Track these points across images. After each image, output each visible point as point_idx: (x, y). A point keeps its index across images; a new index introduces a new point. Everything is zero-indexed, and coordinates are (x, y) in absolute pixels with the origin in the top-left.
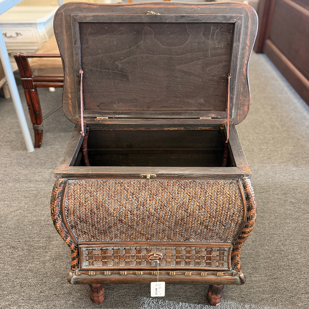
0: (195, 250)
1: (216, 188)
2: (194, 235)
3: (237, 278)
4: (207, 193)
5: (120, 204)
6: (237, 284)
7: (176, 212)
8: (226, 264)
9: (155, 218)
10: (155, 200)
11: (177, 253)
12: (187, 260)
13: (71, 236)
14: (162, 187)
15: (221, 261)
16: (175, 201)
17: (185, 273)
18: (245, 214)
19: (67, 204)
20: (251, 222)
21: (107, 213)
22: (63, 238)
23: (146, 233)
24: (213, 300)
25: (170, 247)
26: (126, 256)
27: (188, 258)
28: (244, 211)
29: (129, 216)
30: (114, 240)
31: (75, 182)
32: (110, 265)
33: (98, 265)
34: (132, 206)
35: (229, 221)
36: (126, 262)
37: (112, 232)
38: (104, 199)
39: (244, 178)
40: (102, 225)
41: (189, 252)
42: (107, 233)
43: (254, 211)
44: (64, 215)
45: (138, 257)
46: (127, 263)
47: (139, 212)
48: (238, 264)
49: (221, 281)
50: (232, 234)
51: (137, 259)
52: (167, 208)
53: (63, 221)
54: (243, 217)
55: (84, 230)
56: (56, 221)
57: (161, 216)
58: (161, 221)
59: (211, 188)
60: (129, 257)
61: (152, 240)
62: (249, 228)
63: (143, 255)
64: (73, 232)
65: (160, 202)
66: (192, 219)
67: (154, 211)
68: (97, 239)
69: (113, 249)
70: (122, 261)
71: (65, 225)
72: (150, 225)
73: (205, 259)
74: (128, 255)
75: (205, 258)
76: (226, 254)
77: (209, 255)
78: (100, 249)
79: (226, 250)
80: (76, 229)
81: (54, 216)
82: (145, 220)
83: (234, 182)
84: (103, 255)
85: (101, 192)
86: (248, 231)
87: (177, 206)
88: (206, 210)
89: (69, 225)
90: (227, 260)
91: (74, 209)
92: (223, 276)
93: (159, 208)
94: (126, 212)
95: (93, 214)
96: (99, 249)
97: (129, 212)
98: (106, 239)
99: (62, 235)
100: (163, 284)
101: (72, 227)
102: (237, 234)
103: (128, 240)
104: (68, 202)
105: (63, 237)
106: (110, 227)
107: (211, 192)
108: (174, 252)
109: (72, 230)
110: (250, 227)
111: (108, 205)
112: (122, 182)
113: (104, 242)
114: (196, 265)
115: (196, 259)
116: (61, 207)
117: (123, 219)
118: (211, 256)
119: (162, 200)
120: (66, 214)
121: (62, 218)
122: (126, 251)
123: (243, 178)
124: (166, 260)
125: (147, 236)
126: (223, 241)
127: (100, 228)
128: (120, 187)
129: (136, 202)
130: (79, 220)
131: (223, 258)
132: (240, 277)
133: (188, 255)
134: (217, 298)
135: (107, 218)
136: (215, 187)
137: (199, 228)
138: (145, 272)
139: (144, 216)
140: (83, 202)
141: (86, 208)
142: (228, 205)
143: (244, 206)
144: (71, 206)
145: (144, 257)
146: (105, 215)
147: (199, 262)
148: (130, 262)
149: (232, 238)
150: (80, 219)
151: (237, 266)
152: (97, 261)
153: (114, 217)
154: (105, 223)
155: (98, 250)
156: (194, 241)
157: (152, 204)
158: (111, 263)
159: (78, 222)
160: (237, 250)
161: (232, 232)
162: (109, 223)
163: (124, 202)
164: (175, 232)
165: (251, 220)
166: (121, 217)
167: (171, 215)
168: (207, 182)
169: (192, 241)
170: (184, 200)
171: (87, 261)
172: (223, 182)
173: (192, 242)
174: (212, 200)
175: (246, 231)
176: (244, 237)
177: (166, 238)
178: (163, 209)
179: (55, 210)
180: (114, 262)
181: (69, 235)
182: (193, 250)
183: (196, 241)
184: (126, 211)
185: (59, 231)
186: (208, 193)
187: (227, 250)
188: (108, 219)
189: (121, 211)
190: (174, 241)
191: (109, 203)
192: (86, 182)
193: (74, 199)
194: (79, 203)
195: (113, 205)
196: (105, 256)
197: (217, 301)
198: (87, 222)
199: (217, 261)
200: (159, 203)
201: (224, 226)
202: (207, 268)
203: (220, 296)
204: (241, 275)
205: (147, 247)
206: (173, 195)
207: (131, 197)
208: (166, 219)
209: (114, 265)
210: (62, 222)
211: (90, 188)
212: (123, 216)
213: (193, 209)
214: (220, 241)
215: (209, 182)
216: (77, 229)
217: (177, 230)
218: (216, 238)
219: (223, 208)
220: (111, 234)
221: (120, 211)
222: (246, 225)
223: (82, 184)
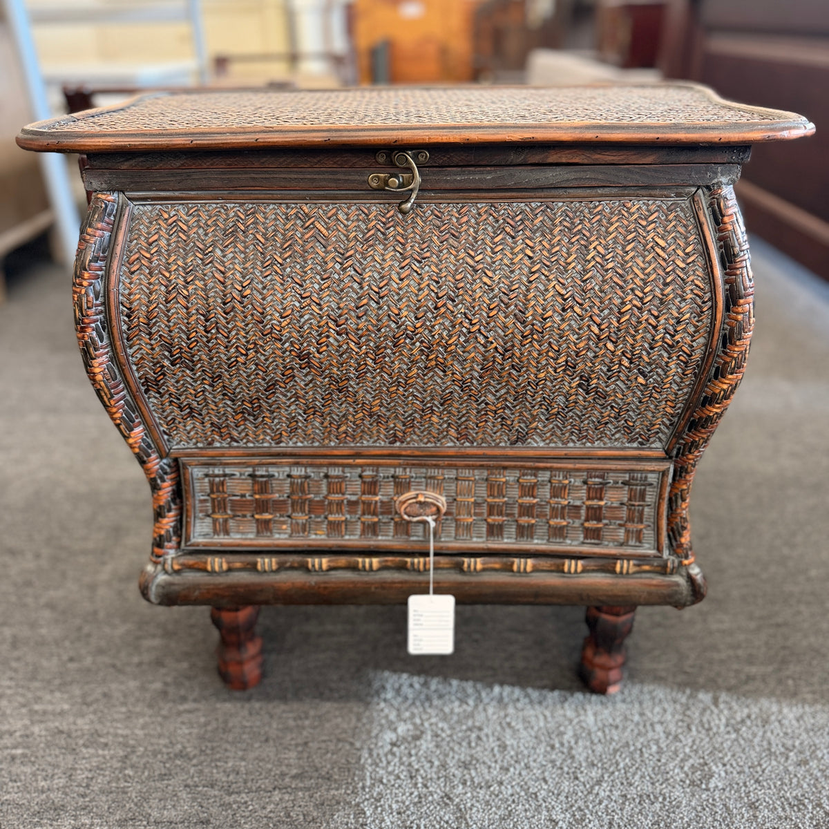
0: (550, 481)
1: (620, 230)
2: (543, 418)
3: (680, 580)
4: (591, 247)
5: (302, 292)
6: (679, 605)
7: (486, 321)
8: (649, 534)
9: (418, 344)
10: (418, 277)
11: (491, 495)
12: (524, 520)
13: (145, 422)
14: (442, 229)
15: (633, 522)
16: (485, 279)
17: (512, 563)
18: (719, 316)
19: (127, 292)
20: (736, 349)
21: (260, 325)
22: (118, 426)
23: (388, 414)
24: (599, 674)
25: (469, 473)
26: (330, 503)
27: (527, 510)
28: (714, 308)
29: (331, 340)
30: (288, 445)
31: (151, 212)
32: (279, 533)
33: (243, 535)
34: (341, 299)
35: (663, 352)
36: (331, 523)
37: (278, 408)
38: (247, 275)
39: (715, 181)
40: (245, 375)
41: (530, 490)
42: (263, 412)
43: (747, 305)
44: (115, 328)
45: (369, 509)
46: (334, 527)
47: (366, 321)
48: (684, 528)
49: (628, 591)
50: (669, 410)
51: (364, 514)
52: (458, 304)
53: (114, 358)
54: (711, 333)
55: (186, 398)
56: (91, 350)
57: (436, 337)
58: (437, 357)
59: (603, 229)
60: (340, 504)
61: (408, 443)
62: (730, 377)
63: (385, 499)
64: (150, 405)
65: (434, 284)
66: (538, 347)
67: (413, 319)
68: (233, 439)
69: (289, 476)
70: (318, 522)
71: (123, 370)
72: (403, 374)
73: (583, 518)
74: (335, 497)
75: (583, 512)
76: (650, 498)
77: (595, 503)
78: (250, 475)
79: (651, 485)
80: (159, 393)
81: (83, 330)
82: (384, 357)
83: (683, 205)
84: (257, 496)
85: (237, 250)
86: (724, 390)
87: (490, 299)
88: (586, 311)
89: (136, 374)
90: (652, 520)
91: (151, 308)
92: (634, 573)
93: (431, 307)
94: (322, 323)
95: (213, 331)
96: (247, 474)
97: (332, 324)
98: (262, 437)
99: (114, 410)
100: (448, 602)
101: (148, 386)
102: (687, 407)
103: (332, 444)
104: (130, 283)
105: (118, 422)
106: (271, 387)
107: (603, 242)
108: (483, 491)
109: (149, 398)
110: (732, 374)
111: (260, 297)
112: (306, 211)
113: (255, 451)
114: (551, 540)
115: (552, 517)
116: (105, 300)
117: (313, 350)
118: (602, 503)
119: (441, 278)
120: (125, 327)
121: (111, 344)
122: (329, 484)
123: (713, 182)
124: (456, 520)
125: (392, 425)
126: (635, 445)
127: (238, 390)
128: (301, 229)
129: (356, 286)
130: (166, 353)
131: (641, 513)
132: (691, 579)
133: (527, 500)
134: (612, 663)
135: (261, 346)
136: (618, 224)
137: (560, 388)
138: (387, 561)
139: (382, 339)
140: (177, 284)
141: (189, 305)
142: (661, 287)
143: (713, 290)
144: (139, 298)
145: (388, 508)
146: (254, 335)
147: (562, 528)
148: (343, 526)
149: (666, 431)
150: (170, 352)
151: (681, 535)
152: (238, 518)
153: (283, 344)
154: (254, 367)
155: (243, 477)
156: (542, 444)
157: (407, 292)
158: (284, 527)
159: (167, 363)
160: (680, 476)
161: (669, 403)
162: (268, 367)
163: (317, 286)
164: (483, 405)
165: (738, 343)
166: (305, 344)
167: (469, 332)
168: (589, 208)
169: (535, 445)
170: (512, 276)
171: (209, 516)
172: (644, 208)
173: (535, 447)
174: (607, 271)
175: (717, 391)
176: (709, 419)
177: (453, 432)
178: (443, 310)
179: (85, 306)
180: (291, 523)
181: (139, 420)
182: (543, 485)
183: (548, 444)
184: (321, 317)
185: (103, 394)
186: (595, 248)
187: (655, 484)
188: (265, 350)
189: (306, 317)
190: (479, 446)
191: (264, 288)
192: (188, 212)
193: (147, 271)
194: (166, 287)
195: (279, 295)
196: (263, 501)
197: (613, 675)
198: (193, 361)
199: (620, 525)
200: (432, 287)
201: (645, 376)
202: (586, 549)
203: (619, 659)
204: (693, 569)
205: (397, 470)
206: (477, 259)
207: (338, 266)
208: (453, 347)
209: (292, 533)
210: (111, 359)
211: (201, 231)
212: (314, 341)
213: (544, 310)
214: (627, 445)
215: (598, 206)
216: (164, 394)
217: (491, 398)
218: (616, 433)
219: (645, 301)
220: (274, 418)
221: (303, 320)
222: (717, 369)
223: (175, 218)
